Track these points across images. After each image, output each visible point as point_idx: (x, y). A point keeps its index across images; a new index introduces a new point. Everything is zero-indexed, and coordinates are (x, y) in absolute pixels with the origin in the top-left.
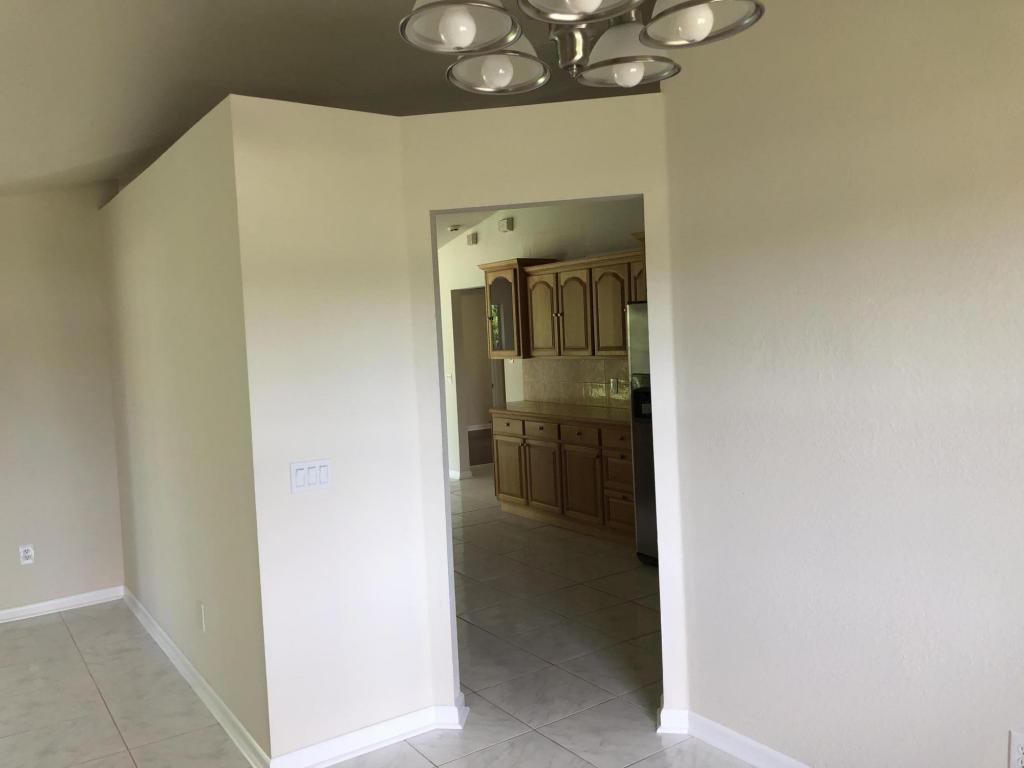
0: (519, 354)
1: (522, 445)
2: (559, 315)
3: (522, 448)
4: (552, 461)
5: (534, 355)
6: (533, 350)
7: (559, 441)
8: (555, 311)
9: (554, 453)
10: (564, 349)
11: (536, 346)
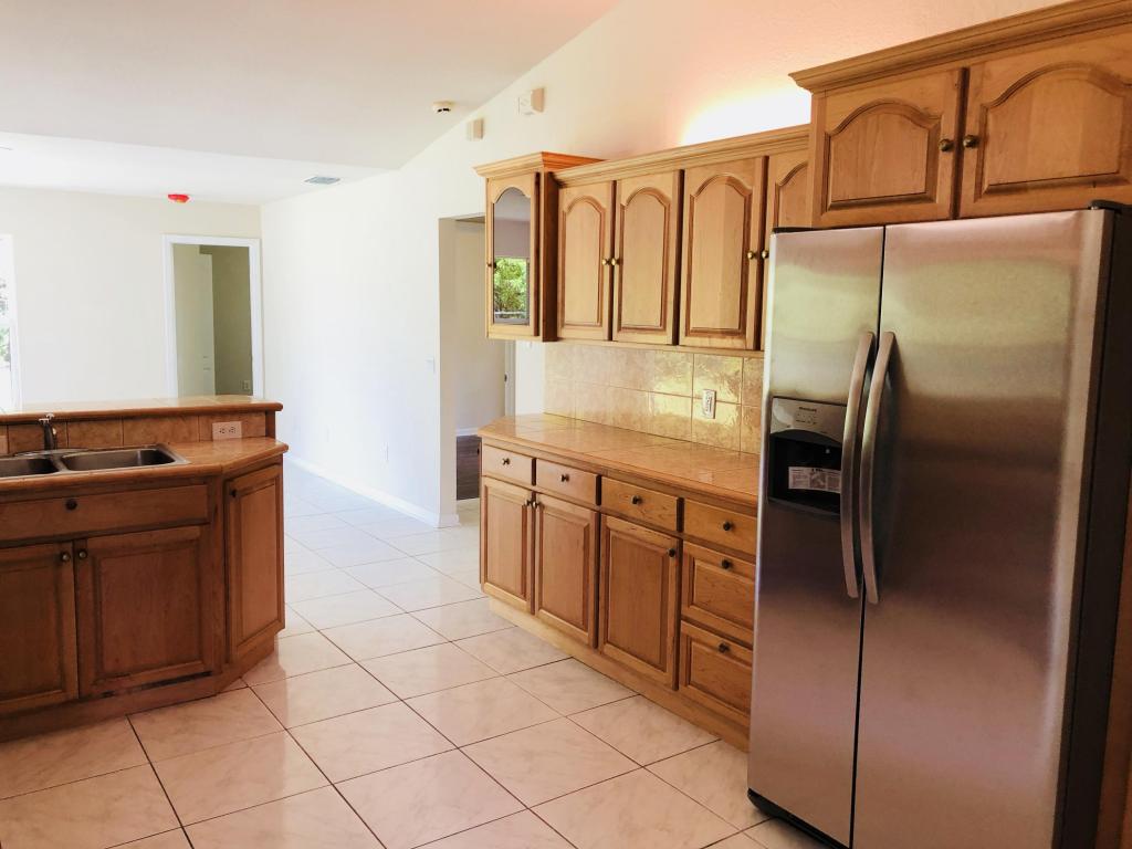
0: (537, 334)
1: (528, 503)
2: (614, 262)
3: (529, 508)
4: (582, 543)
5: (563, 336)
6: (563, 326)
7: (596, 508)
8: (607, 256)
9: (586, 529)
10: (620, 329)
11: (567, 320)
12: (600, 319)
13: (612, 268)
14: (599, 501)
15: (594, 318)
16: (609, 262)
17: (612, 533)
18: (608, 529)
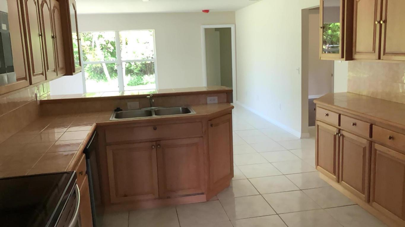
0: (343, 57)
1: (337, 134)
2: (382, 22)
3: (337, 136)
4: (362, 154)
5: (355, 58)
6: (355, 54)
7: (370, 139)
8: (378, 19)
9: (364, 149)
10: (384, 54)
11: (357, 50)
12: (374, 49)
13: (381, 25)
14: (371, 136)
15: (371, 49)
16: (379, 22)
17: (377, 151)
18: (376, 150)
